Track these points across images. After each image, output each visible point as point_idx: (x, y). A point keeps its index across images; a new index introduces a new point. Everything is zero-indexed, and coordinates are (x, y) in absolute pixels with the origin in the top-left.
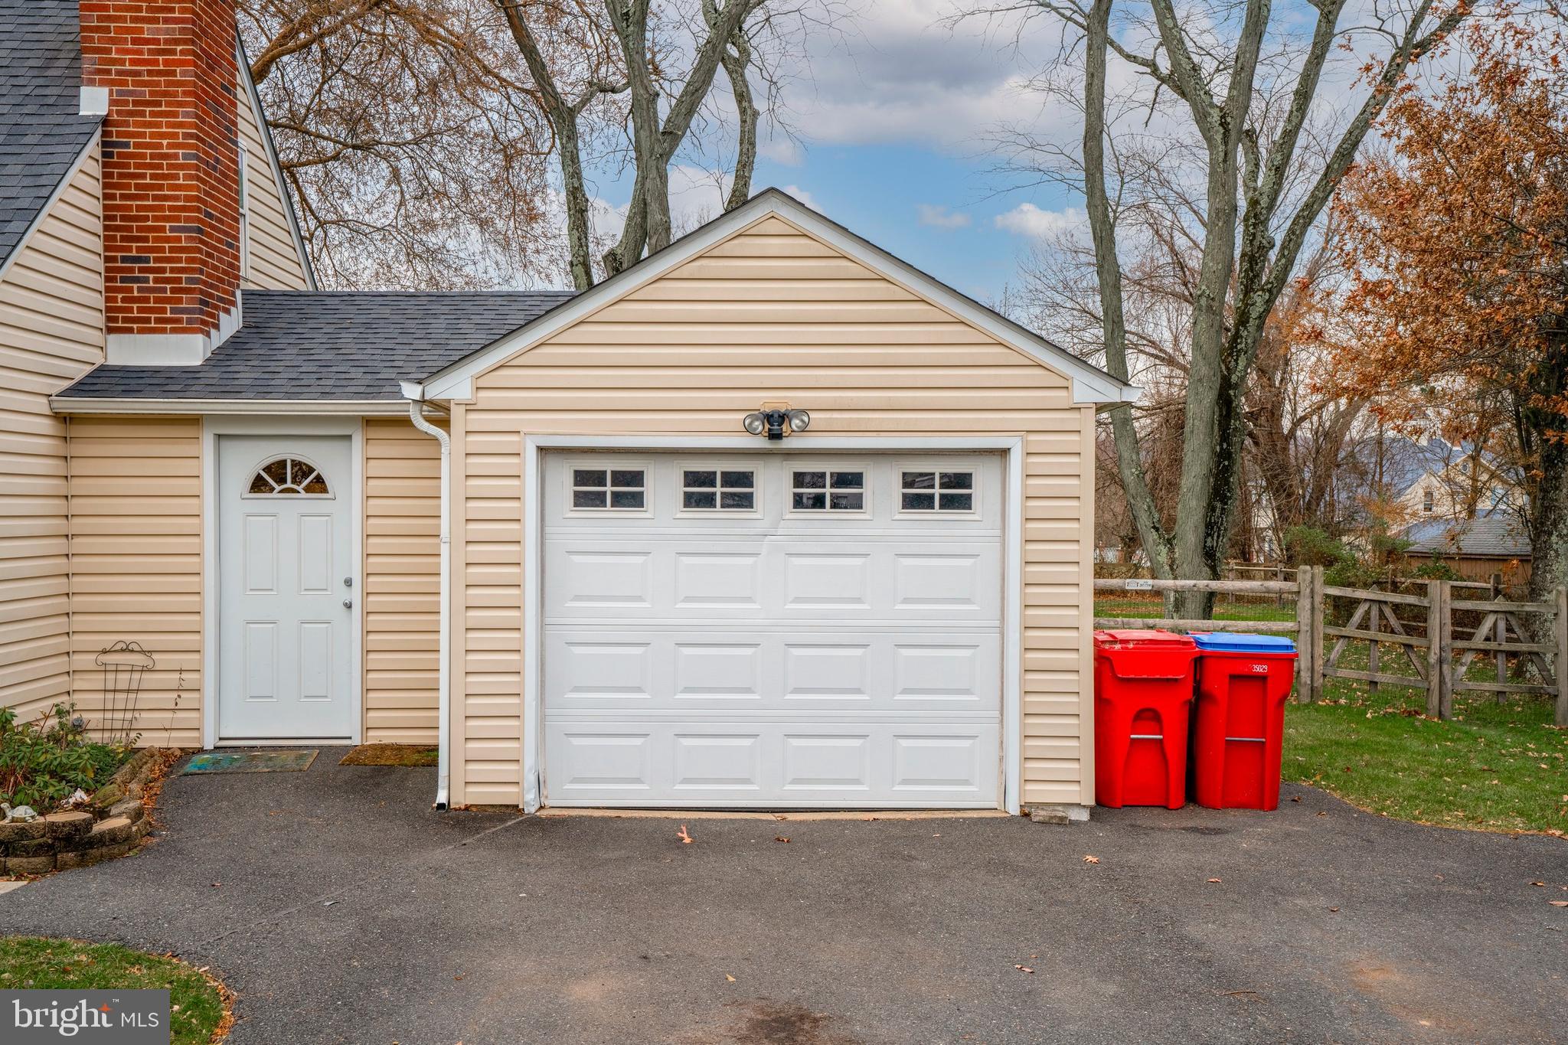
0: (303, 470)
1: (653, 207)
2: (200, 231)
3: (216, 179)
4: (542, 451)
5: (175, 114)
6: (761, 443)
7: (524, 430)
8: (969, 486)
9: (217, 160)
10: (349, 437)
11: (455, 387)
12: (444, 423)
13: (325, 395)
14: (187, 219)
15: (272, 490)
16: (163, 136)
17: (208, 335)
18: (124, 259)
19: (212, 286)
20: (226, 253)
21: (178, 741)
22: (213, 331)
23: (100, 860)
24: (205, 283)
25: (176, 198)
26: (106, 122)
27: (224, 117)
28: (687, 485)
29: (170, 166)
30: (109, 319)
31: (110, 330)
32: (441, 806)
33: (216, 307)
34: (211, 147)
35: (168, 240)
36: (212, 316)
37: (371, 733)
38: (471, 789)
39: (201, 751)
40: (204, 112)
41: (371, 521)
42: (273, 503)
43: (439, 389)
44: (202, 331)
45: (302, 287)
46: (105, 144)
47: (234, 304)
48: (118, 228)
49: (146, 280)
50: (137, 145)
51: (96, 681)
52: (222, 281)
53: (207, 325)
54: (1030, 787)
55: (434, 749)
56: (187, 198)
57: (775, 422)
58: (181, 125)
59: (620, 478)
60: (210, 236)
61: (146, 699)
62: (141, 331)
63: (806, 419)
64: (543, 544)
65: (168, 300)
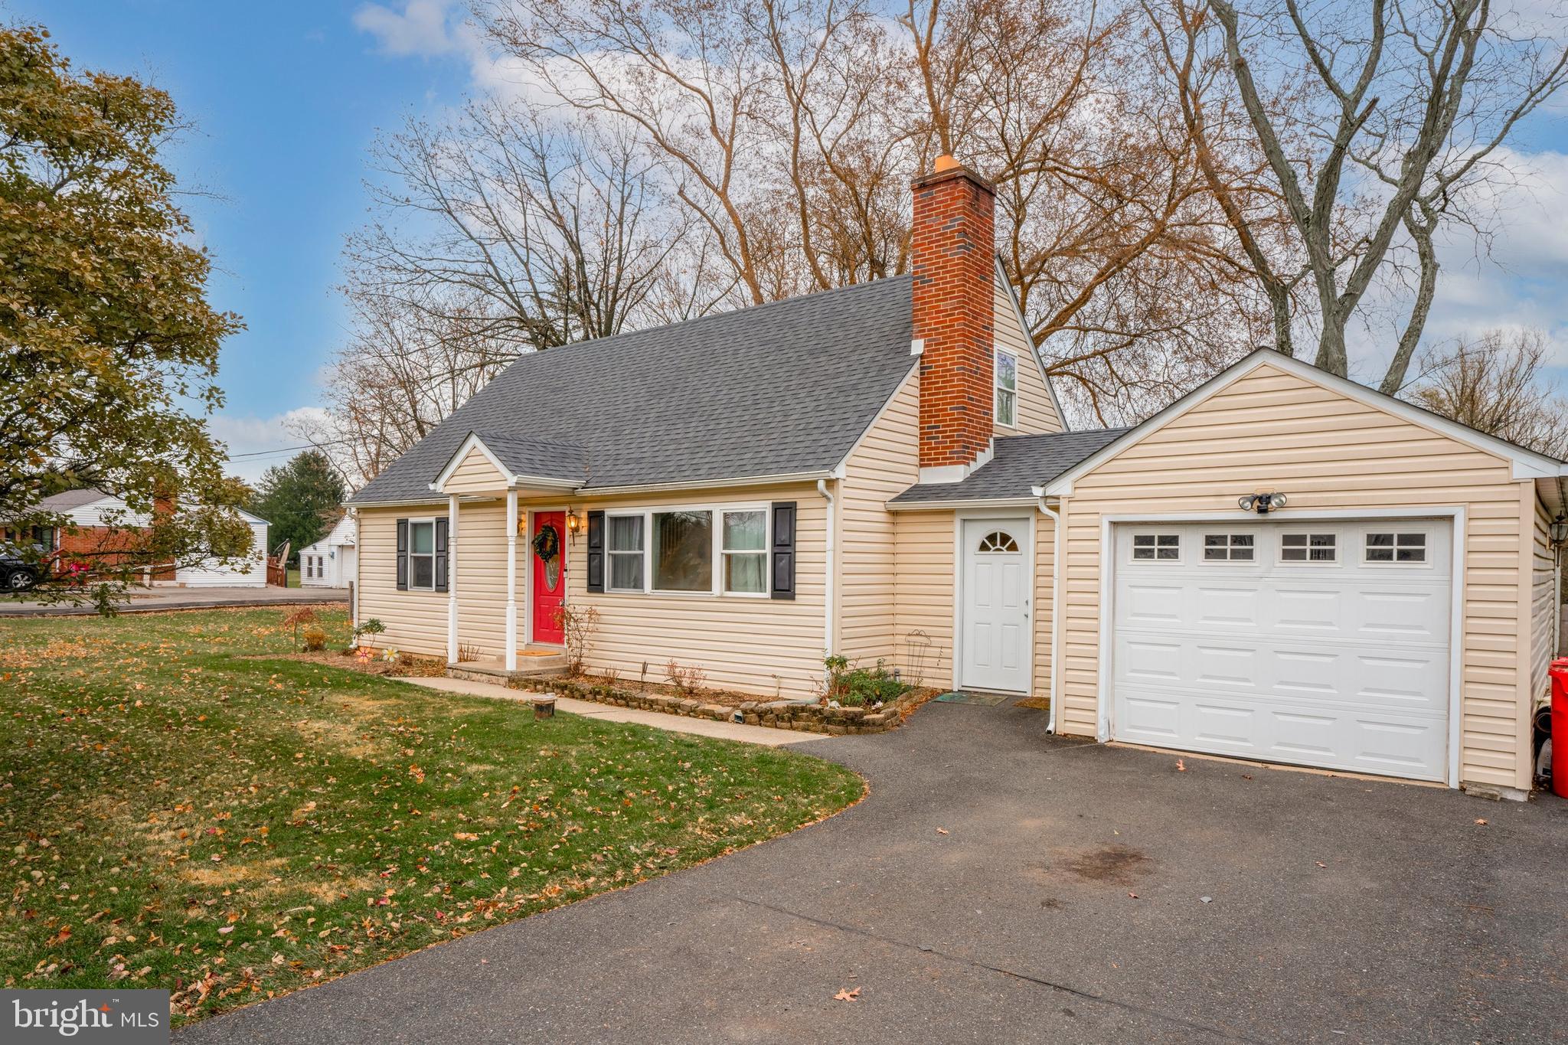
0: (1005, 538)
1: (1333, 349)
2: (964, 408)
3: (977, 379)
4: (1115, 524)
5: (953, 347)
6: (1253, 515)
7: (1101, 511)
8: (1423, 544)
9: (978, 368)
10: (1028, 519)
11: (1062, 487)
12: (1056, 509)
13: (1015, 495)
14: (958, 403)
15: (989, 549)
16: (947, 360)
17: (968, 465)
18: (929, 428)
19: (972, 438)
20: (983, 419)
21: (939, 685)
22: (971, 463)
23: (867, 732)
24: (967, 437)
25: (953, 392)
26: (922, 356)
27: (984, 343)
28: (1207, 544)
29: (951, 375)
30: (921, 460)
31: (922, 466)
32: (1049, 732)
33: (973, 449)
34: (974, 361)
35: (948, 415)
36: (972, 454)
37: (1037, 690)
38: (1068, 724)
39: (951, 691)
40: (969, 343)
41: (1040, 567)
42: (990, 556)
43: (1053, 489)
44: (964, 463)
45: (1059, 430)
46: (922, 368)
47: (988, 446)
48: (926, 412)
49: (938, 438)
50: (936, 367)
51: (904, 650)
52: (979, 434)
53: (966, 459)
54: (1468, 769)
55: (1048, 700)
56: (958, 391)
57: (1263, 503)
58: (956, 353)
59: (1163, 540)
60: (972, 410)
61: (927, 661)
62: (935, 465)
63: (1284, 499)
64: (1114, 581)
65: (947, 448)
